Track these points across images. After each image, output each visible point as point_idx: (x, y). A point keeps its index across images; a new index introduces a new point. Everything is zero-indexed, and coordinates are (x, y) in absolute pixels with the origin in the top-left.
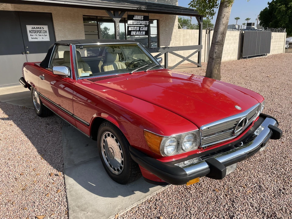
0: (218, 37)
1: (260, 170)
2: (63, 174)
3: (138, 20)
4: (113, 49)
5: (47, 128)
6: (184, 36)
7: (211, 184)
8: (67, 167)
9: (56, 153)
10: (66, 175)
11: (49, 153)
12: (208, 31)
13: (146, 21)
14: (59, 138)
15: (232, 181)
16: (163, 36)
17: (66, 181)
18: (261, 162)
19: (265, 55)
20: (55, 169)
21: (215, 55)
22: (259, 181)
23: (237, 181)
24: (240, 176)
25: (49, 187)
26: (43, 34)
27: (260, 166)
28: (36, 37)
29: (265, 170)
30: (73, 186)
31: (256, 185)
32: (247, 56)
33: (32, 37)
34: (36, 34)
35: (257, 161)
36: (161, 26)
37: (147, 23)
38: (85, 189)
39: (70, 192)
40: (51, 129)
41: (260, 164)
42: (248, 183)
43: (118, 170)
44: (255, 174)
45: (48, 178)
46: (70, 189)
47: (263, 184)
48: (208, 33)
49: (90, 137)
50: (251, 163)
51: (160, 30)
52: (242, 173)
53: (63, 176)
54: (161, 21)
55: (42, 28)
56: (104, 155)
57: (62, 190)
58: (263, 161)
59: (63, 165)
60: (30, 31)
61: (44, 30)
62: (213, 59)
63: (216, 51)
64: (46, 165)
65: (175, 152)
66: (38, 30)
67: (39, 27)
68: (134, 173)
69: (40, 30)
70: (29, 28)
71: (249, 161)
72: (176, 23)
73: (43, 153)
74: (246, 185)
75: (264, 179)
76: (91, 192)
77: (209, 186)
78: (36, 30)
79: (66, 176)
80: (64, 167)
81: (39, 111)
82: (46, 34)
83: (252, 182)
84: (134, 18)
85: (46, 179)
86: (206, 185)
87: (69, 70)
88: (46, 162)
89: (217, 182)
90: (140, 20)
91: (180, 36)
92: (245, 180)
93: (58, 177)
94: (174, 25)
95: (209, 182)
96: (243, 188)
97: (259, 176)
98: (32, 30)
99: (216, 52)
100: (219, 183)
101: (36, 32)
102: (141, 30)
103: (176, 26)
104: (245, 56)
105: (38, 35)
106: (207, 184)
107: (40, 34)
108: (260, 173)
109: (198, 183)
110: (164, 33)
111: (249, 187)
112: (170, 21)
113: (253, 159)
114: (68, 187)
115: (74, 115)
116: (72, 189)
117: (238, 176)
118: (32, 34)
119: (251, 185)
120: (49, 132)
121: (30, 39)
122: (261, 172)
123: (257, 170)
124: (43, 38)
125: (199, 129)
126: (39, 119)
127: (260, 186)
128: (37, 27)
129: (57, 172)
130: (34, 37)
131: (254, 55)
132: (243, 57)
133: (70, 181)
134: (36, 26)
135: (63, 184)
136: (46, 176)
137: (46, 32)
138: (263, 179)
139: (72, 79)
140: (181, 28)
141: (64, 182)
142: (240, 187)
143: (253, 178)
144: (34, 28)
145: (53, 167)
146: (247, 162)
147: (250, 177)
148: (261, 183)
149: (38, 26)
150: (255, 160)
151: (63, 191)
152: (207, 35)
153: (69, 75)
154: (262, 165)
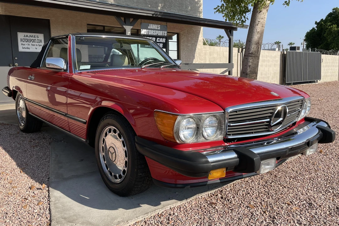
0: (253, 48)
1: (310, 188)
2: (48, 187)
3: (154, 30)
4: (121, 44)
5: (32, 143)
6: (210, 55)
7: (244, 200)
8: (52, 181)
9: (40, 167)
10: (51, 187)
11: (31, 167)
12: (240, 49)
13: (164, 32)
14: (46, 153)
15: (272, 198)
16: (184, 53)
17: (50, 193)
18: (311, 180)
19: (314, 82)
20: (37, 183)
21: (249, 70)
22: (309, 199)
23: (280, 198)
24: (283, 193)
25: (27, 199)
26: (37, 44)
27: (309, 185)
28: (29, 47)
29: (316, 189)
30: (59, 199)
31: (305, 202)
32: (291, 82)
33: (24, 46)
34: (29, 43)
35: (305, 179)
36: (182, 41)
37: (164, 34)
38: (75, 202)
39: (55, 204)
40: (37, 144)
41: (310, 182)
42: (293, 201)
43: (120, 177)
44: (304, 192)
45: (27, 191)
46: (55, 201)
47: (315, 201)
48: (240, 52)
49: (86, 141)
50: (297, 181)
51: (181, 46)
52: (286, 190)
53: (47, 189)
54: (182, 34)
55: (36, 37)
56: (103, 160)
57: (45, 202)
58: (314, 179)
59: (49, 178)
60: (21, 40)
61: (38, 39)
62: (247, 74)
63: (250, 64)
64: (26, 179)
65: (194, 139)
66: (32, 38)
67: (32, 36)
68: (140, 175)
69: (33, 38)
70: (21, 35)
71: (296, 179)
72: (201, 38)
73: (24, 167)
74: (291, 202)
75: (316, 197)
76: (83, 204)
77: (241, 203)
78: (29, 38)
79: (50, 189)
80: (50, 181)
81: (24, 125)
82: (40, 44)
83: (299, 199)
84: (149, 28)
85: (25, 192)
86: (237, 202)
87: (65, 63)
88: (26, 175)
89: (253, 199)
90: (156, 30)
91: (205, 54)
92: (290, 197)
93: (40, 190)
94: (198, 40)
95: (241, 198)
96: (287, 205)
97: (309, 194)
98: (24, 38)
99: (250, 66)
100: (255, 200)
101: (29, 41)
102: (157, 41)
103: (200, 41)
104: (290, 82)
105: (31, 45)
106: (238, 200)
107: (33, 43)
108: (310, 191)
109: (226, 199)
110: (185, 49)
111: (295, 205)
112: (193, 36)
113: (301, 177)
114: (52, 199)
115: (67, 114)
116: (57, 201)
117: (281, 193)
118: (23, 43)
119: (298, 203)
120: (34, 147)
121: (21, 49)
122: (312, 190)
123: (306, 188)
124: (36, 48)
125: (224, 111)
126: (22, 135)
127: (310, 204)
128: (30, 36)
129: (40, 186)
130: (26, 46)
131: (301, 81)
132: (287, 83)
133: (56, 194)
134: (29, 34)
135: (47, 197)
136: (25, 189)
137: (41, 41)
138: (314, 197)
139: (69, 72)
140: (206, 45)
141: (49, 195)
142: (283, 204)
143: (301, 195)
144: (27, 36)
145: (35, 180)
146: (293, 180)
147: (296, 195)
148: (311, 200)
149: (31, 34)
150: (303, 178)
151: (46, 204)
152: (239, 54)
153: (65, 68)
154: (312, 183)
